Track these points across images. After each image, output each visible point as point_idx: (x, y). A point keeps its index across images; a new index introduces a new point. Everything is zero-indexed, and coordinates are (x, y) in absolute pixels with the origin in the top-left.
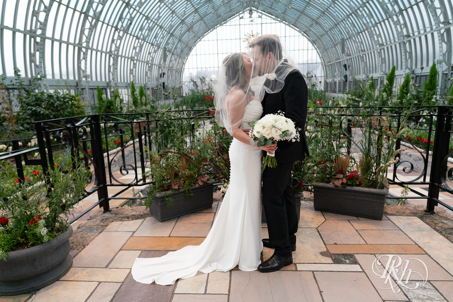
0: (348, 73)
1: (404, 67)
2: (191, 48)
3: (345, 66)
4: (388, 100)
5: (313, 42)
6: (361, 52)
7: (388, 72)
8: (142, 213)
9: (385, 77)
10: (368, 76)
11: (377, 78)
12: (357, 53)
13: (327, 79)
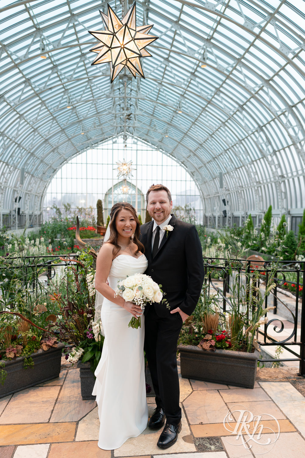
0: (227, 208)
1: (280, 207)
2: (55, 170)
3: (224, 201)
4: (266, 240)
5: (192, 174)
6: (239, 188)
7: (266, 210)
9: (263, 215)
10: (247, 213)
11: (255, 216)
12: (236, 189)
13: (206, 212)
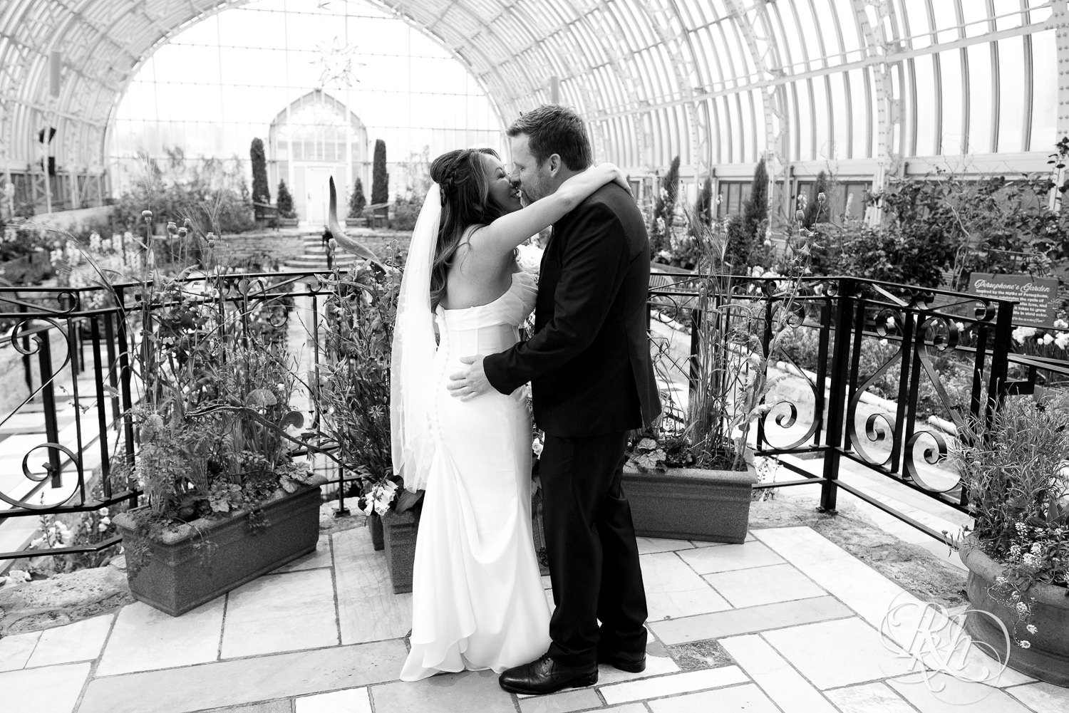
1: (693, 160)
2: (137, 61)
5: (482, 79)
6: (596, 114)
8: (96, 593)
9: (655, 178)
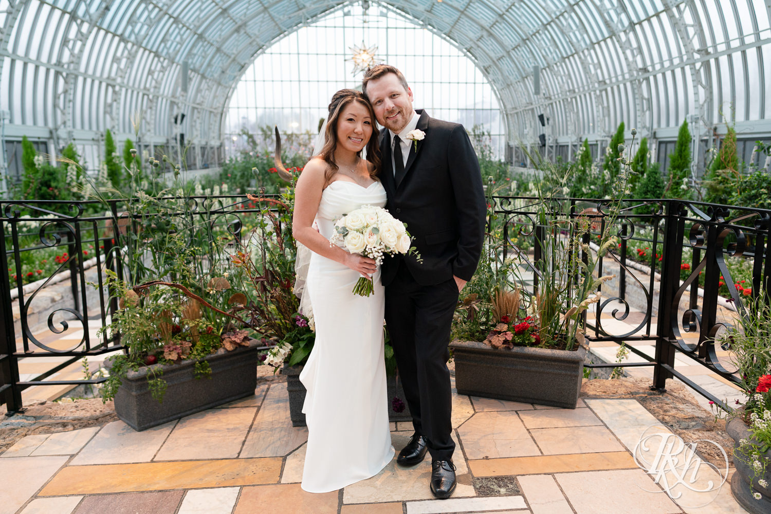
0: (547, 130)
2: (243, 67)
3: (541, 117)
4: (611, 183)
5: (486, 71)
6: (568, 93)
7: (614, 132)
9: (609, 140)
10: (581, 138)
11: (595, 143)
12: (562, 95)
13: (509, 140)
